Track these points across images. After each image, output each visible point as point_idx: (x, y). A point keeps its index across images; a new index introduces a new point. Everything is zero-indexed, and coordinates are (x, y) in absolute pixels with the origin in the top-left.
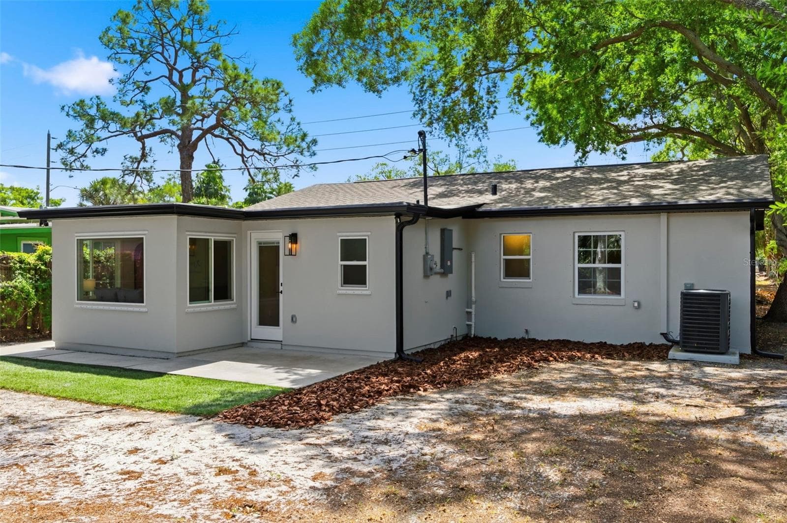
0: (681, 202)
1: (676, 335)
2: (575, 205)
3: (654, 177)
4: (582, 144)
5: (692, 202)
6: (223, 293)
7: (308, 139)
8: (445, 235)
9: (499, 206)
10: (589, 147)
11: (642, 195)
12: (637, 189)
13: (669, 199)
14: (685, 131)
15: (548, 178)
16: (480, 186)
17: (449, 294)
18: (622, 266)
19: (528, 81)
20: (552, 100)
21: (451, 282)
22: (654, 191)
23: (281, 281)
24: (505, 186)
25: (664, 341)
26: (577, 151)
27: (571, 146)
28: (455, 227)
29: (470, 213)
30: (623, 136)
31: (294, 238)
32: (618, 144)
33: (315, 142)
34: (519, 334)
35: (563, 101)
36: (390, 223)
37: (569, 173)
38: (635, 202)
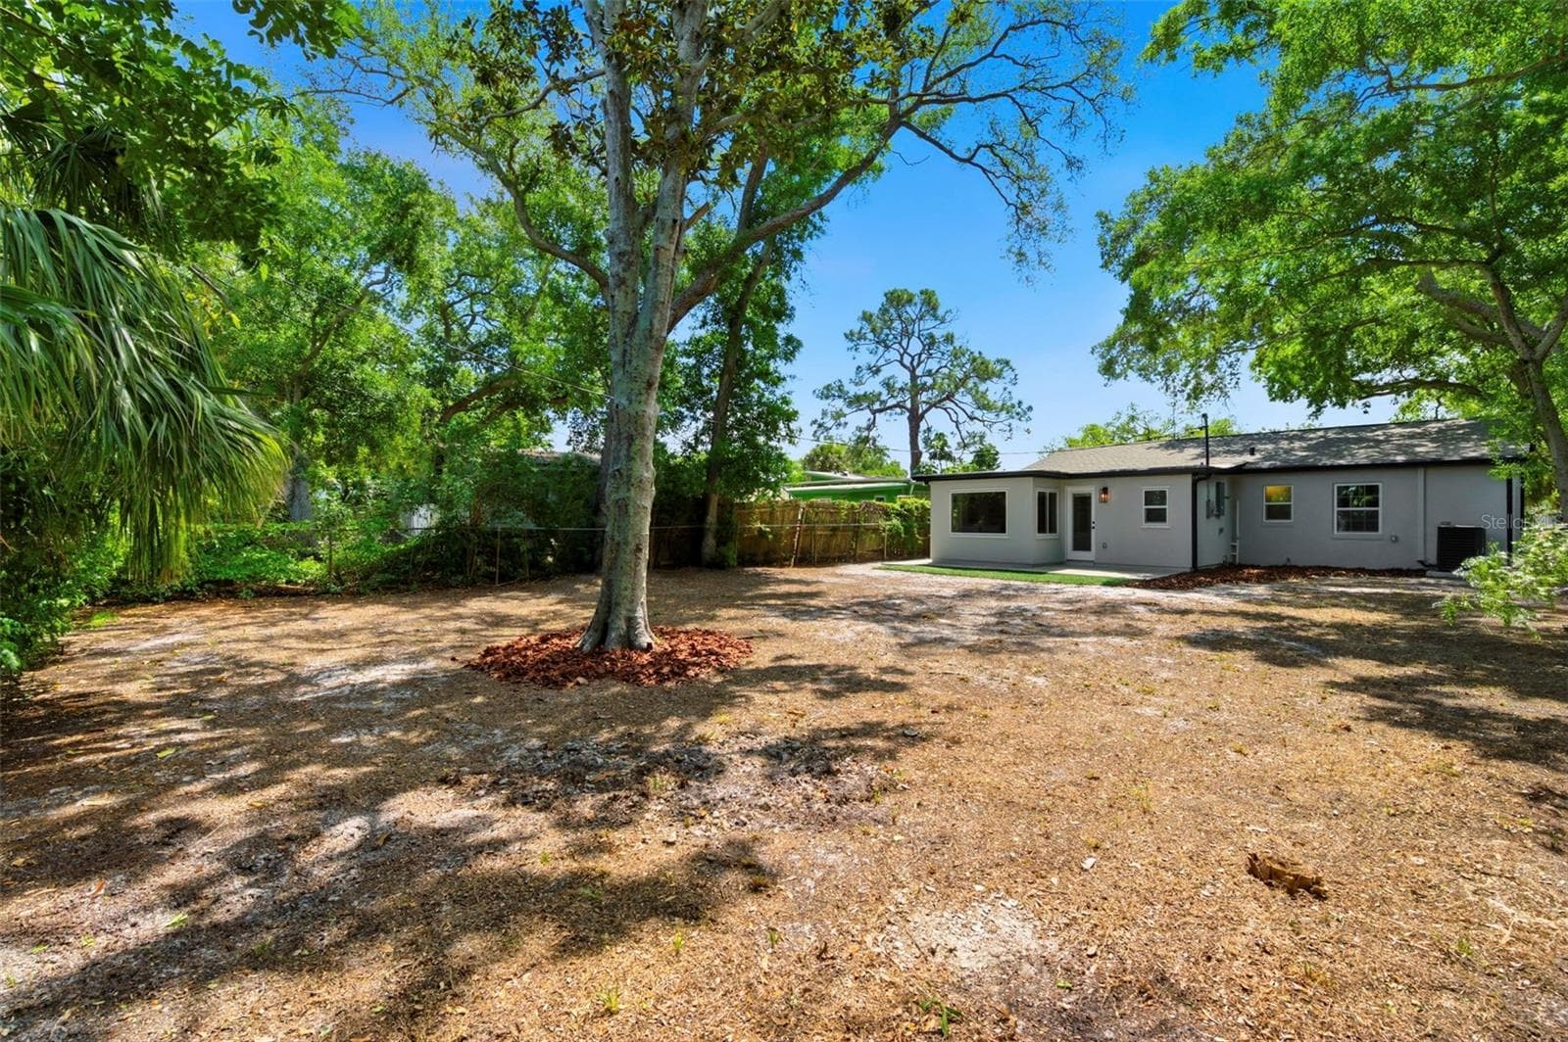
0: (1447, 459)
1: (1433, 559)
2: (1342, 462)
3: (1412, 436)
4: (1317, 400)
5: (1456, 458)
6: (1053, 530)
7: (1024, 406)
8: (1219, 486)
9: (1266, 465)
10: (1327, 402)
11: (1405, 453)
12: (1399, 447)
13: (1433, 456)
14: (1441, 383)
15: (1301, 439)
16: (1235, 447)
17: (1221, 530)
18: (1380, 509)
19: (1270, 354)
20: (1293, 368)
21: (1223, 522)
22: (1418, 449)
23: (1093, 519)
24: (1259, 447)
25: (1421, 567)
26: (1310, 406)
27: (1304, 401)
28: (1225, 480)
29: (1240, 470)
30: (1368, 390)
31: (1105, 490)
32: (1361, 398)
33: (1030, 408)
34: (1281, 562)
35: (1305, 368)
36: (1188, 480)
37: (1321, 433)
38: (1400, 458)
